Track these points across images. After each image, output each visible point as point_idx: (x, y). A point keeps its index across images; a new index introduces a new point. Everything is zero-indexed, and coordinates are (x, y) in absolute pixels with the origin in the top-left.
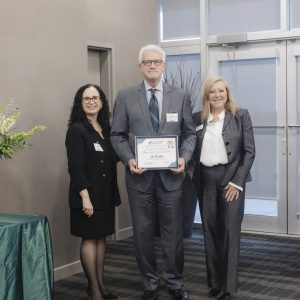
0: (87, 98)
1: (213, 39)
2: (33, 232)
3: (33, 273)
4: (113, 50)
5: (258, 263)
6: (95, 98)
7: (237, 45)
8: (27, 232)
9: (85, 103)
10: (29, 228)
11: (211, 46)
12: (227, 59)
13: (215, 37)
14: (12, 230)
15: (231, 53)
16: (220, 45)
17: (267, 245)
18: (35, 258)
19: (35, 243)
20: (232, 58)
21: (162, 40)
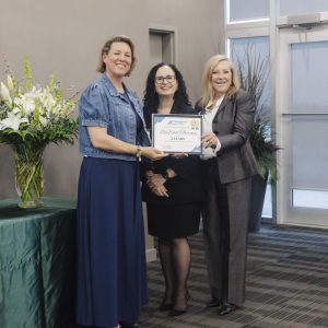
0: (161, 78)
1: (284, 20)
4: (176, 34)
7: (309, 26)
9: (158, 83)
11: (281, 28)
12: (298, 41)
13: (286, 17)
15: (303, 35)
16: (291, 26)
20: (303, 41)
21: (228, 22)
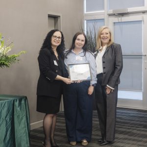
2: (20, 104)
3: (20, 124)
4: (61, 17)
5: (133, 122)
8: (17, 103)
11: (110, 15)
15: (120, 18)
16: (114, 15)
19: (21, 109)
20: (120, 21)
21: (85, 12)
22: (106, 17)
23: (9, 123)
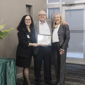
0: (27, 20)
2: (10, 64)
3: (10, 78)
4: (33, 6)
6: (29, 20)
7: (71, 5)
8: (8, 64)
9: (26, 21)
10: (9, 63)
11: (63, 5)
13: (65, 2)
14: (3, 64)
15: (69, 7)
17: (81, 67)
18: (11, 73)
19: (11, 68)
20: (70, 9)
21: (47, 4)
22: (60, 6)
23: (3, 78)
